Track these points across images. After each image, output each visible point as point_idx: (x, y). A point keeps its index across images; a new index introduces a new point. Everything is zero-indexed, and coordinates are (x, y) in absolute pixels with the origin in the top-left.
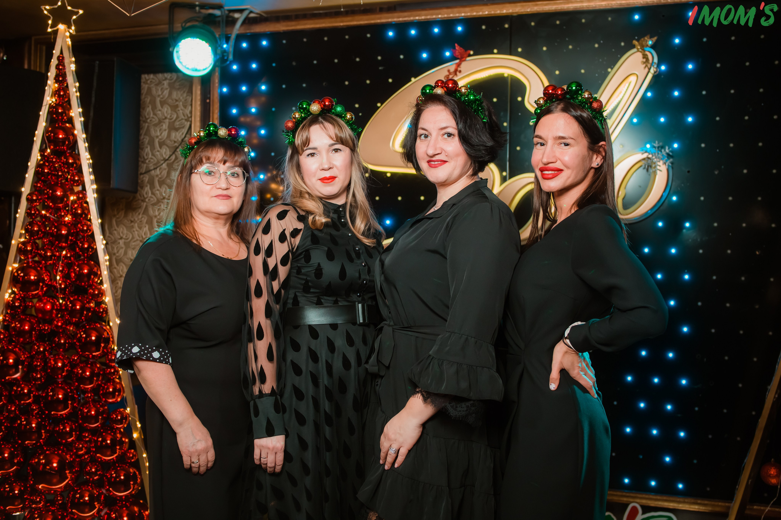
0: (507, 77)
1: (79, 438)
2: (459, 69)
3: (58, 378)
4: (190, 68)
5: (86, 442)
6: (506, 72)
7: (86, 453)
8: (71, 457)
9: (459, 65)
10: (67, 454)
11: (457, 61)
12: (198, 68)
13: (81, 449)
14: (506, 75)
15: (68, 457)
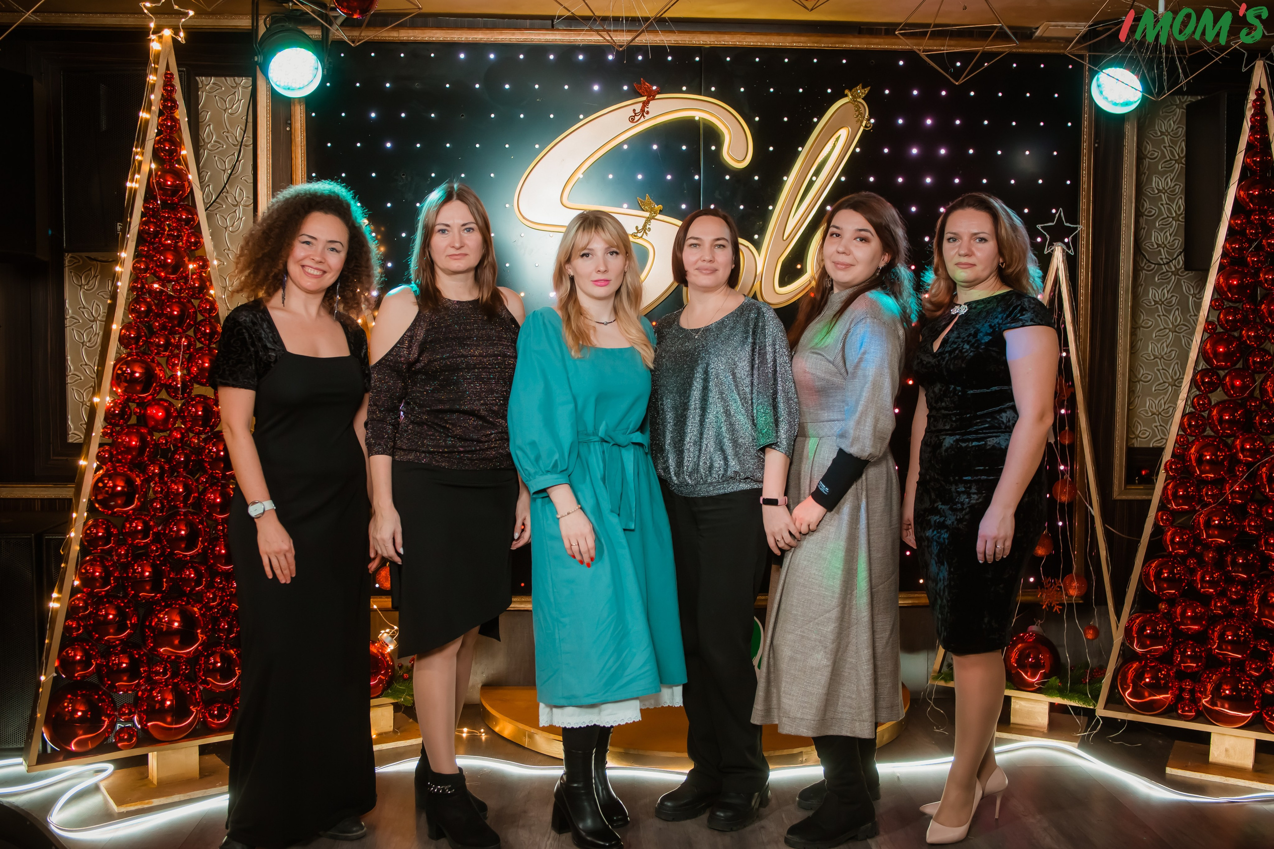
0: (699, 121)
1: (210, 586)
2: (646, 109)
3: (180, 508)
4: (282, 85)
5: (219, 589)
6: (697, 115)
7: (218, 605)
8: (200, 609)
9: (645, 104)
10: (193, 606)
11: (644, 98)
12: (294, 86)
13: (214, 600)
14: (697, 118)
15: (196, 609)
